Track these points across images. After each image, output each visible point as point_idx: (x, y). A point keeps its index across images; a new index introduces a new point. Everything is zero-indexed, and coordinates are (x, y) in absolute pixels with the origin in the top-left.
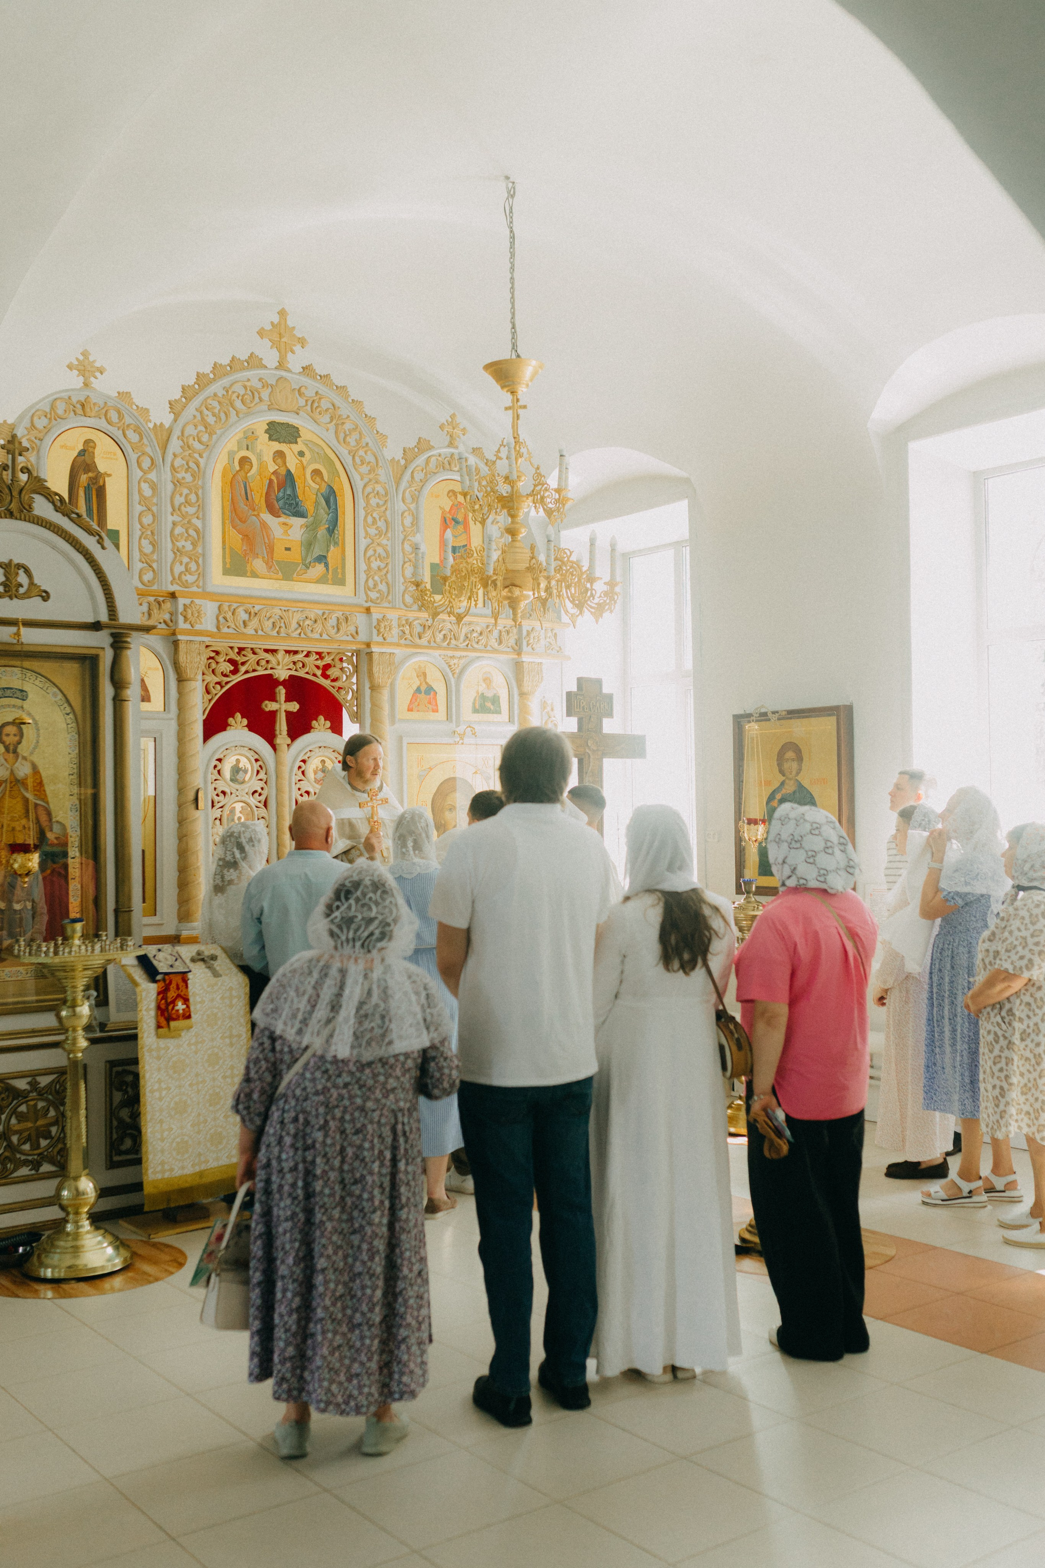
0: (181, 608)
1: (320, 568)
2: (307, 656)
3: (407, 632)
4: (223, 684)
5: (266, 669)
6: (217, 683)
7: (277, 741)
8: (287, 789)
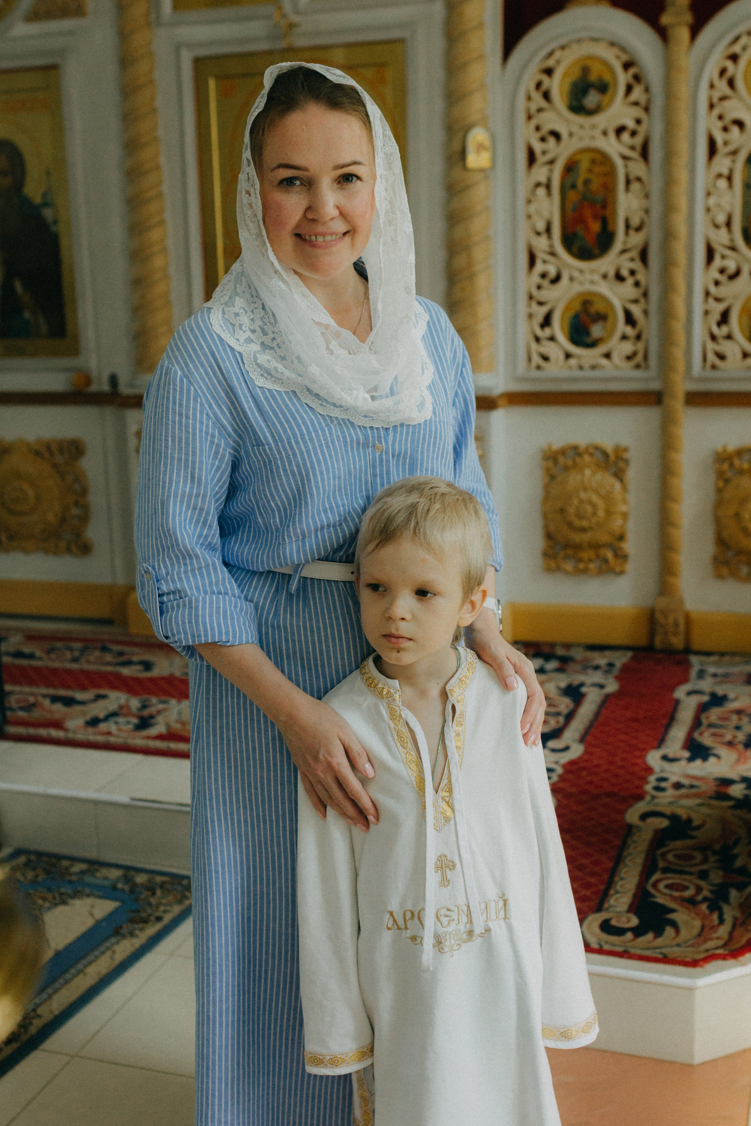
7: (665, 19)
8: (683, 118)
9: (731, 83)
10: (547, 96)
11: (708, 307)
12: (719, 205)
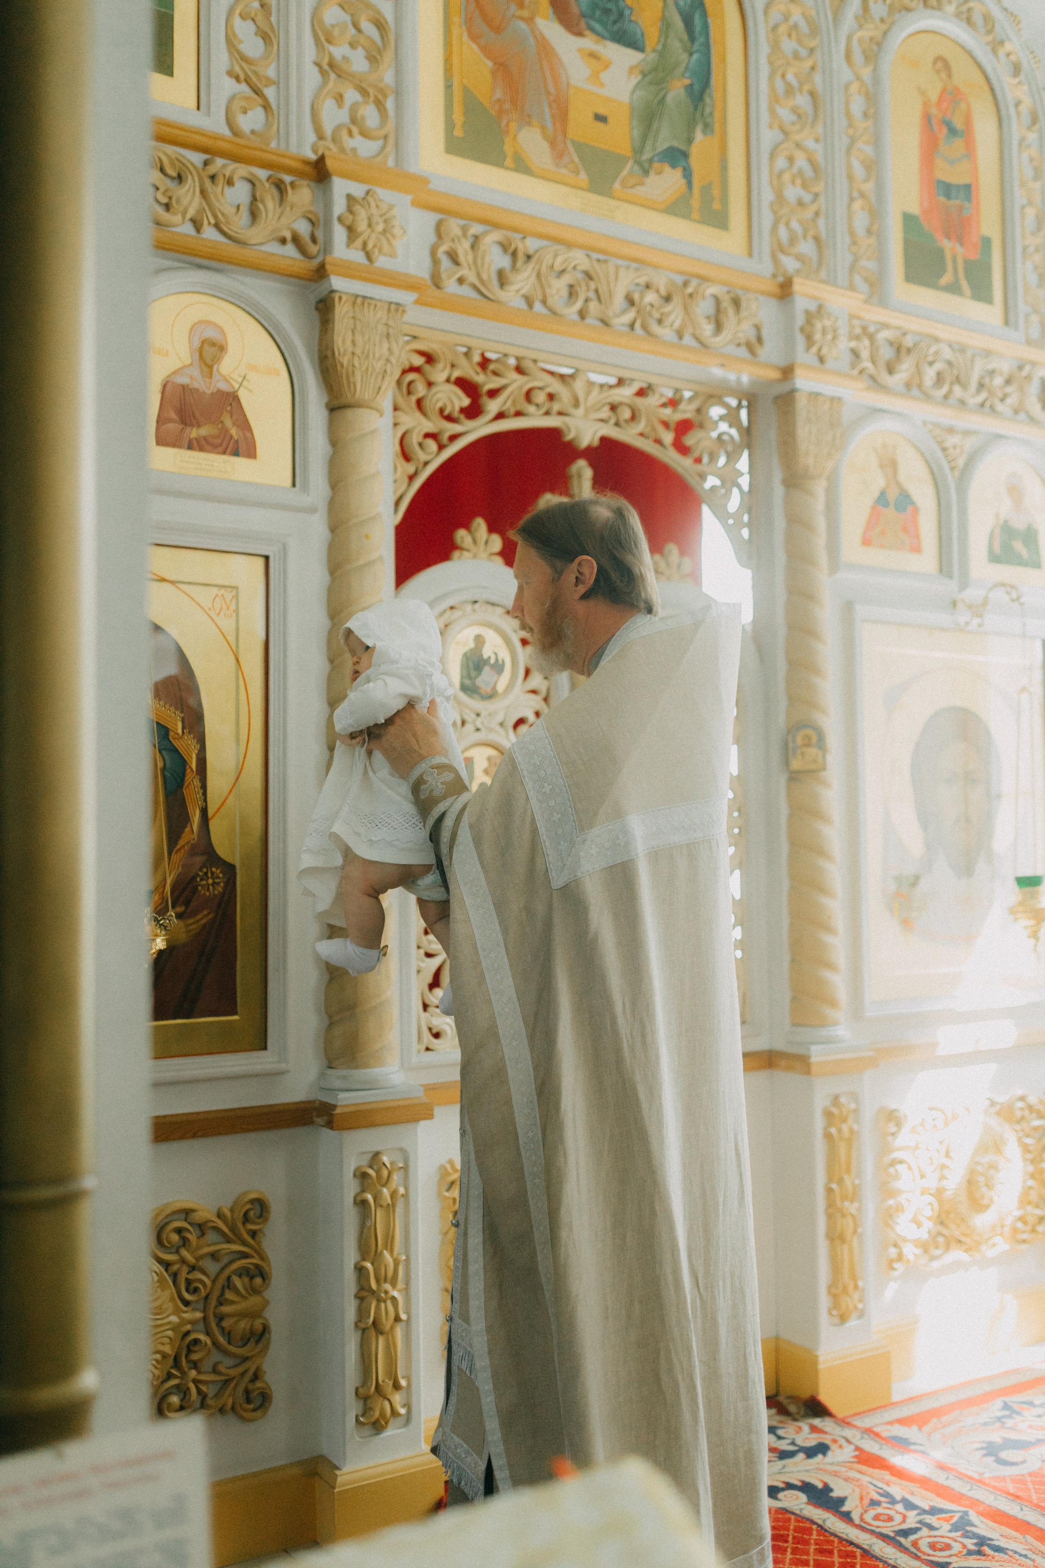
0: (339, 207)
1: (672, 179)
2: (643, 393)
3: (865, 354)
4: (445, 438)
5: (547, 413)
6: (427, 435)
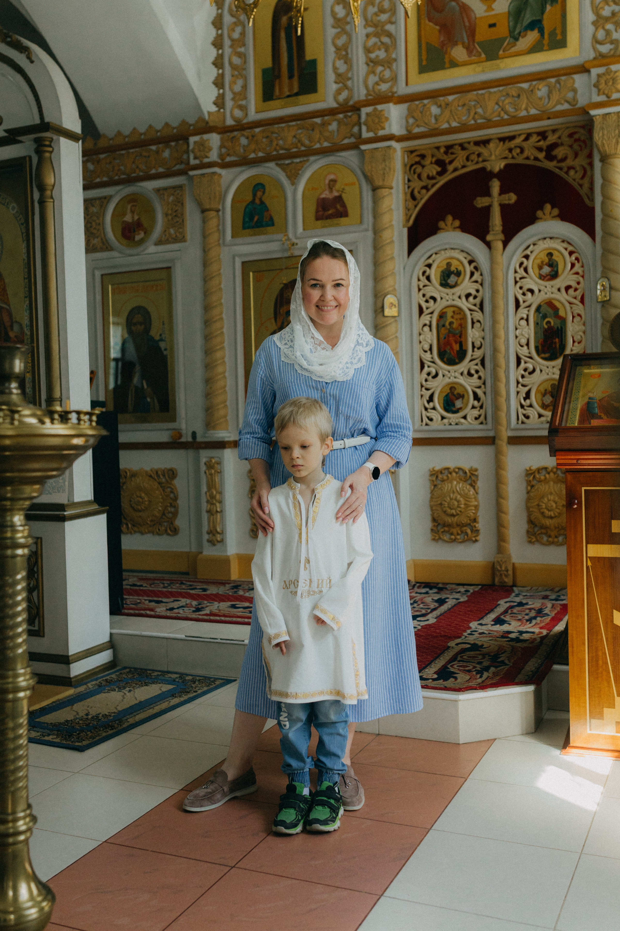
0: (363, 118)
1: (533, 36)
2: (527, 139)
5: (477, 163)
6: (423, 188)
7: (489, 238)
8: (500, 289)
9: (526, 270)
10: (428, 278)
11: (518, 389)
12: (522, 335)
